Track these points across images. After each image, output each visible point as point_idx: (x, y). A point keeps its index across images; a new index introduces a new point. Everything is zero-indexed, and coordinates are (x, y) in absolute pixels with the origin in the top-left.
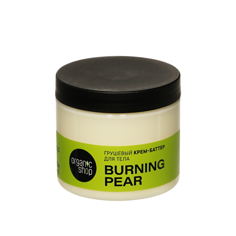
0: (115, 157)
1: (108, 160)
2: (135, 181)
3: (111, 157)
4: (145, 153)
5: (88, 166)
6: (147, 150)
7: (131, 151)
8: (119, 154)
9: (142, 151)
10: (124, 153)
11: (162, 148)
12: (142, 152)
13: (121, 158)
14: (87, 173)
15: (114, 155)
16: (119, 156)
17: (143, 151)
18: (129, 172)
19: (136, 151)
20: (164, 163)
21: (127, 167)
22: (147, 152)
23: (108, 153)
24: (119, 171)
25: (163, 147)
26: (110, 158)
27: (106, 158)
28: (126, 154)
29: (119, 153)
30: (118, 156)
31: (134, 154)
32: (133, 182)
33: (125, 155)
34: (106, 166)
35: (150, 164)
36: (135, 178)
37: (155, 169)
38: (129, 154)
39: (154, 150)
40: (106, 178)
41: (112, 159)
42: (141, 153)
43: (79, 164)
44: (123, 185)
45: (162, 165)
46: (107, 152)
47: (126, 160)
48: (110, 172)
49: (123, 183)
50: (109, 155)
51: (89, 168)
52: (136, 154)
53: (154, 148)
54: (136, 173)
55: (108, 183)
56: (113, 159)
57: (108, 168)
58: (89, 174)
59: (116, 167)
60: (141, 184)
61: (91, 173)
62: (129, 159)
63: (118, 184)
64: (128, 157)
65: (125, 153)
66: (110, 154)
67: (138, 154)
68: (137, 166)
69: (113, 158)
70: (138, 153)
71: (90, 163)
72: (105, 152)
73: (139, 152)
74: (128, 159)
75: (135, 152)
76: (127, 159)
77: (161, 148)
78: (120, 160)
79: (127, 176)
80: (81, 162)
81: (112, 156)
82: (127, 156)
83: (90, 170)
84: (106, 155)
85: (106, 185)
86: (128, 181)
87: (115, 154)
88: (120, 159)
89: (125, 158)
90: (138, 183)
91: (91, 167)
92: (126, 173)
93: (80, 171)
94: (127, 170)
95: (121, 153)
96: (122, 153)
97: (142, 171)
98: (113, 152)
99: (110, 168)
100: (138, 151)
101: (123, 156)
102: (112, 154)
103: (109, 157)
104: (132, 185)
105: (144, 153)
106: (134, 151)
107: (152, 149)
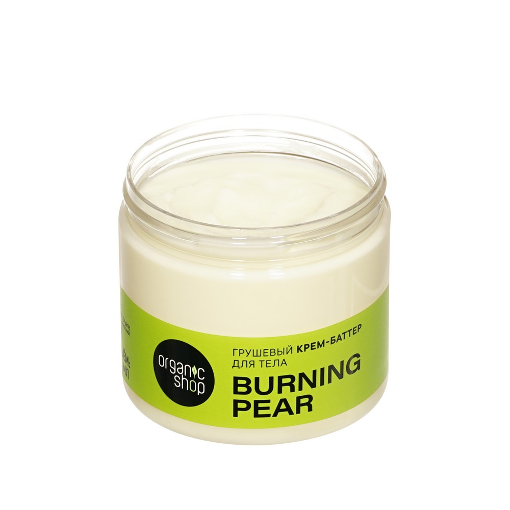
0: (257, 359)
1: (240, 365)
2: (299, 405)
3: (247, 361)
4: (321, 347)
5: (197, 375)
6: (324, 341)
7: (290, 347)
8: (265, 354)
9: (313, 345)
10: (276, 352)
11: (357, 331)
12: (313, 347)
13: (268, 362)
14: (193, 389)
15: (253, 356)
16: (265, 359)
17: (316, 344)
18: (286, 389)
19: (301, 346)
20: (360, 360)
21: (280, 378)
22: (324, 346)
23: (240, 353)
24: (264, 387)
25: (359, 329)
26: (245, 363)
27: (236, 362)
28: (280, 353)
29: (265, 351)
30: (262, 358)
31: (298, 352)
32: (294, 408)
33: (278, 355)
34: (236, 379)
35: (331, 368)
36: (299, 399)
37: (340, 376)
38: (287, 353)
39: (340, 338)
40: (236, 402)
41: (249, 365)
42: (312, 349)
43: (175, 369)
44: (272, 415)
45: (357, 365)
46: (238, 350)
47: (280, 364)
48: (244, 389)
49: (272, 411)
50: (244, 356)
51: (198, 381)
52: (301, 351)
53: (339, 336)
54: (300, 388)
55: (239, 412)
56: (251, 365)
57: (240, 382)
58: (199, 392)
59: (257, 380)
60: (310, 409)
61: (201, 390)
62: (286, 363)
63: (260, 412)
64: (284, 360)
65: (278, 351)
66: (246, 354)
67: (305, 351)
68: (302, 375)
69: (252, 363)
70: (305, 348)
71: (201, 371)
72: (234, 349)
73: (307, 346)
74: (284, 362)
75: (299, 349)
76: (282, 364)
77: (354, 331)
78: (267, 367)
79: (282, 396)
80: (180, 366)
81: (250, 358)
82: (281, 358)
83: (201, 385)
84: (237, 357)
85: (235, 415)
86: (283, 406)
87: (255, 354)
88: (267, 364)
89: (277, 362)
90: (304, 409)
91: (202, 378)
92: (280, 391)
93: (178, 384)
94: (281, 385)
95: (269, 351)
96: (271, 352)
97: (313, 385)
98: (252, 351)
99: (244, 382)
100: (305, 345)
101: (273, 358)
102: (248, 354)
103: (243, 361)
104: (291, 413)
105: (318, 348)
106: (298, 346)
107: (334, 337)
